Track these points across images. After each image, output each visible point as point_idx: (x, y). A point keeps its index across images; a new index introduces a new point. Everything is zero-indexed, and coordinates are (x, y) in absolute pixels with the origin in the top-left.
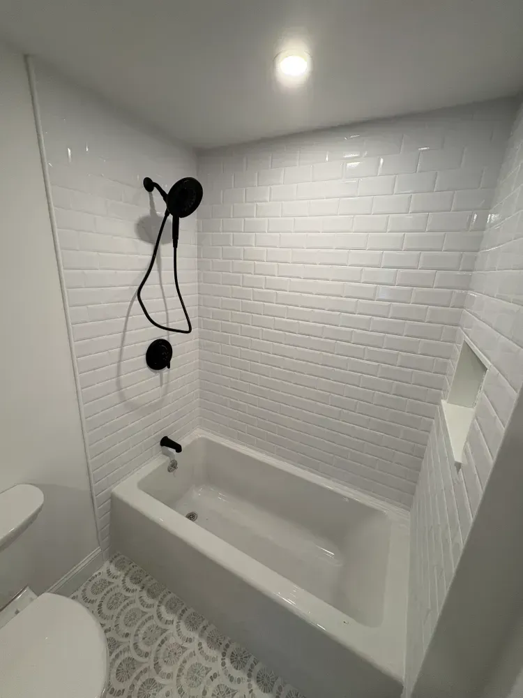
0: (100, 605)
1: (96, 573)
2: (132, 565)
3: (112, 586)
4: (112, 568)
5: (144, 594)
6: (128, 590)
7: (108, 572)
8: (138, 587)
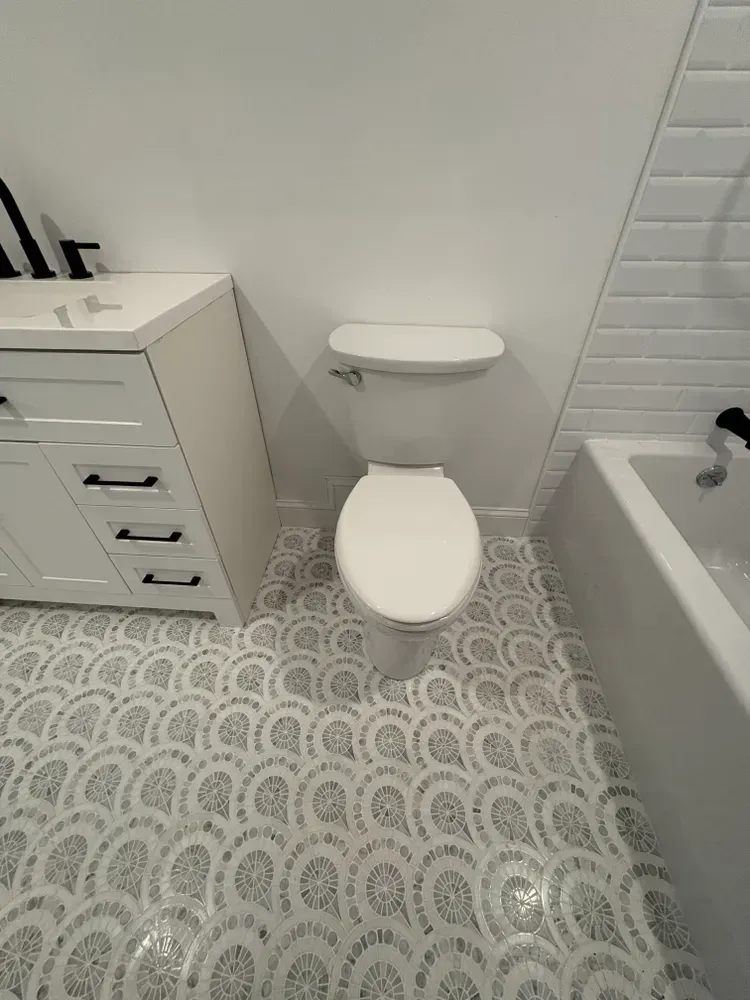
0: (495, 569)
1: (510, 538)
2: (552, 565)
3: (517, 564)
4: (529, 549)
5: (547, 607)
6: (531, 584)
7: (522, 549)
8: (545, 593)
